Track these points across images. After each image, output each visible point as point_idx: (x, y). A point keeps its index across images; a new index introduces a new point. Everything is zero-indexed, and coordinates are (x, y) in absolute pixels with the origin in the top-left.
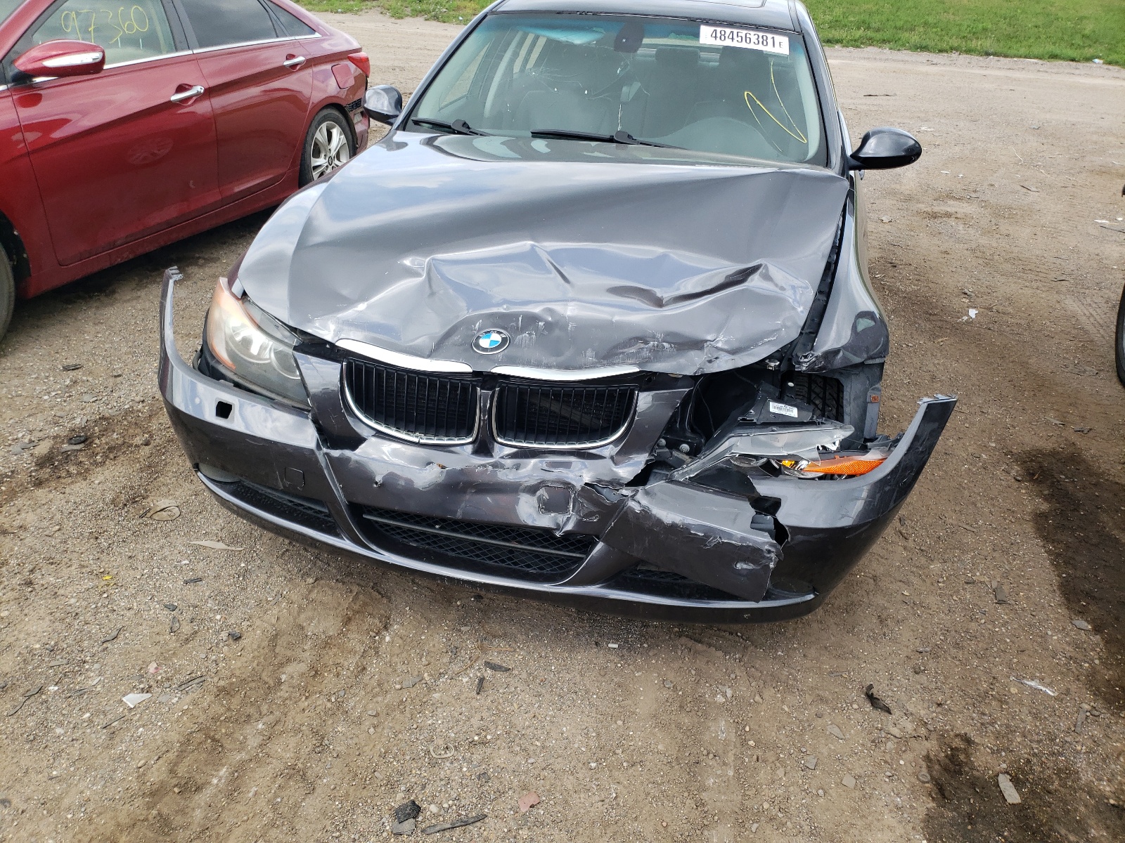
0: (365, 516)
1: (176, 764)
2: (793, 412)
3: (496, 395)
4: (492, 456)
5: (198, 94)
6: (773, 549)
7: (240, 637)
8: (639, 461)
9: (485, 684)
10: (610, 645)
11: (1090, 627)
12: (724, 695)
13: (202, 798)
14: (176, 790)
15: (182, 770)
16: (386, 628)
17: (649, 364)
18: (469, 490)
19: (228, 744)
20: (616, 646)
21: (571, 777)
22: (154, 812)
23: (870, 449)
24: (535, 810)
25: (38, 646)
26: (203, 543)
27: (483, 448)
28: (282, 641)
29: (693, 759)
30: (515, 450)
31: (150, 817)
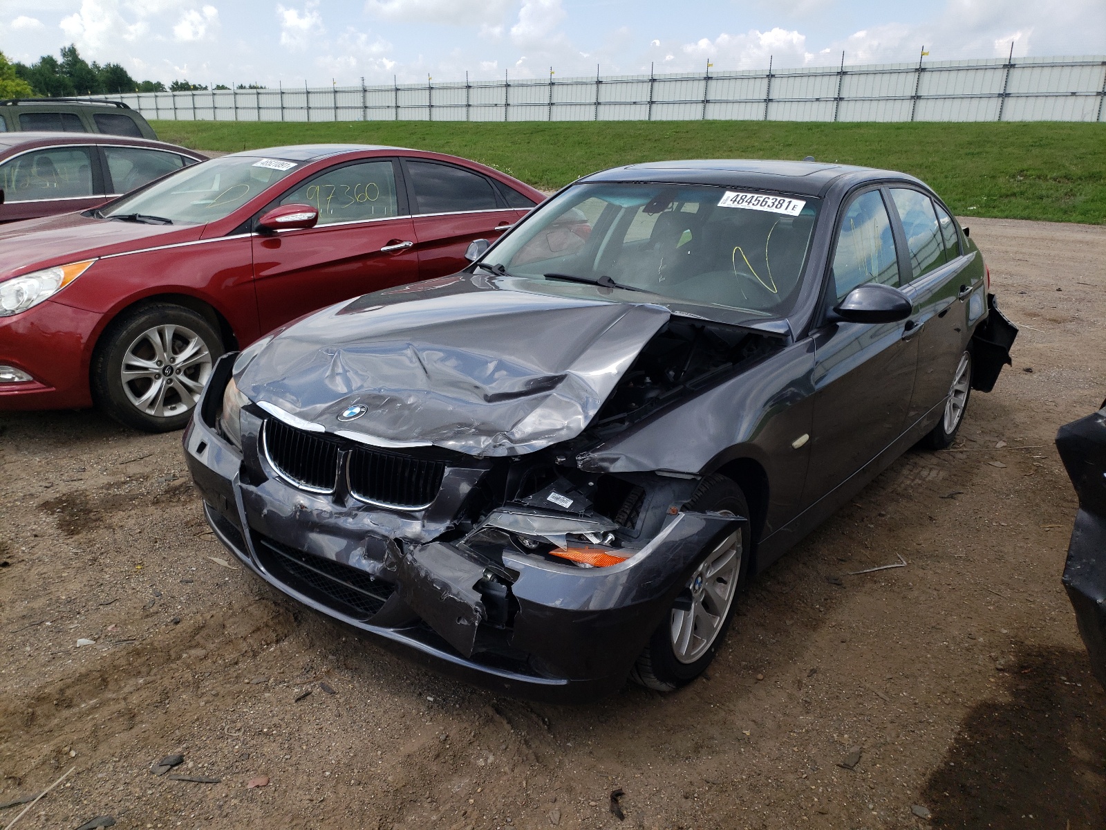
0: (262, 542)
1: (68, 687)
2: (566, 503)
3: (349, 456)
4: (345, 507)
5: (406, 247)
6: (479, 609)
7: (179, 622)
8: (440, 528)
9: (308, 697)
10: (428, 698)
11: (929, 816)
12: (486, 760)
13: (66, 713)
14: (55, 702)
15: (69, 692)
16: (277, 642)
17: (443, 442)
18: (315, 529)
19: (111, 686)
20: (431, 699)
21: (305, 777)
22: (30, 710)
23: (623, 547)
24: (257, 790)
25: (64, 597)
26: (215, 559)
27: (339, 499)
28: (203, 633)
29: (413, 797)
30: (362, 504)
31: (26, 712)
